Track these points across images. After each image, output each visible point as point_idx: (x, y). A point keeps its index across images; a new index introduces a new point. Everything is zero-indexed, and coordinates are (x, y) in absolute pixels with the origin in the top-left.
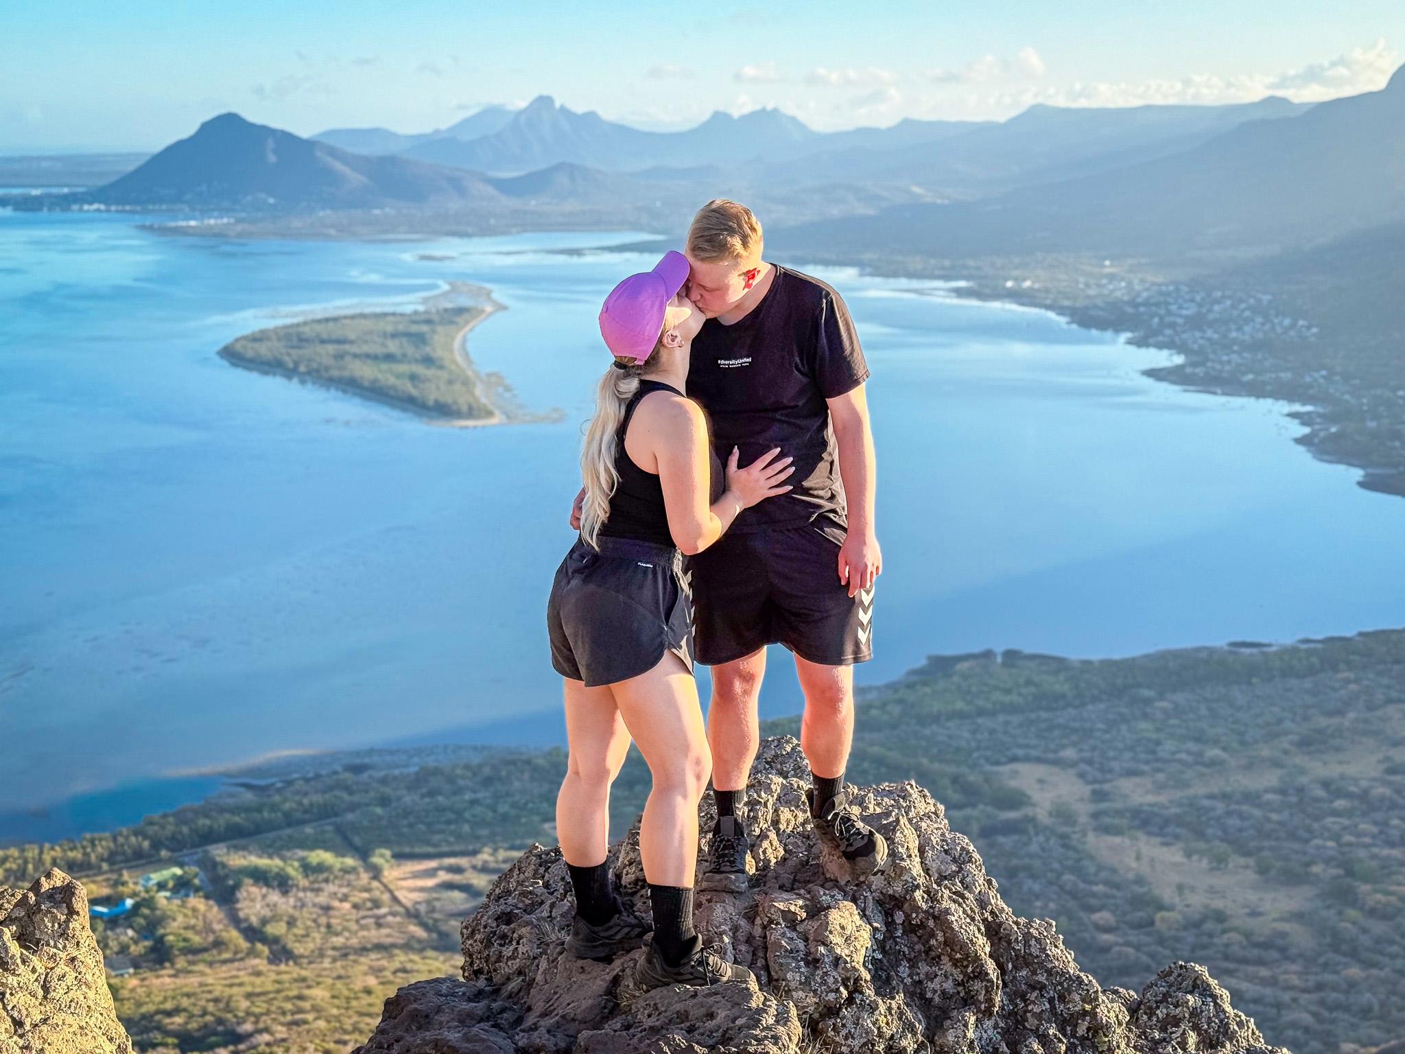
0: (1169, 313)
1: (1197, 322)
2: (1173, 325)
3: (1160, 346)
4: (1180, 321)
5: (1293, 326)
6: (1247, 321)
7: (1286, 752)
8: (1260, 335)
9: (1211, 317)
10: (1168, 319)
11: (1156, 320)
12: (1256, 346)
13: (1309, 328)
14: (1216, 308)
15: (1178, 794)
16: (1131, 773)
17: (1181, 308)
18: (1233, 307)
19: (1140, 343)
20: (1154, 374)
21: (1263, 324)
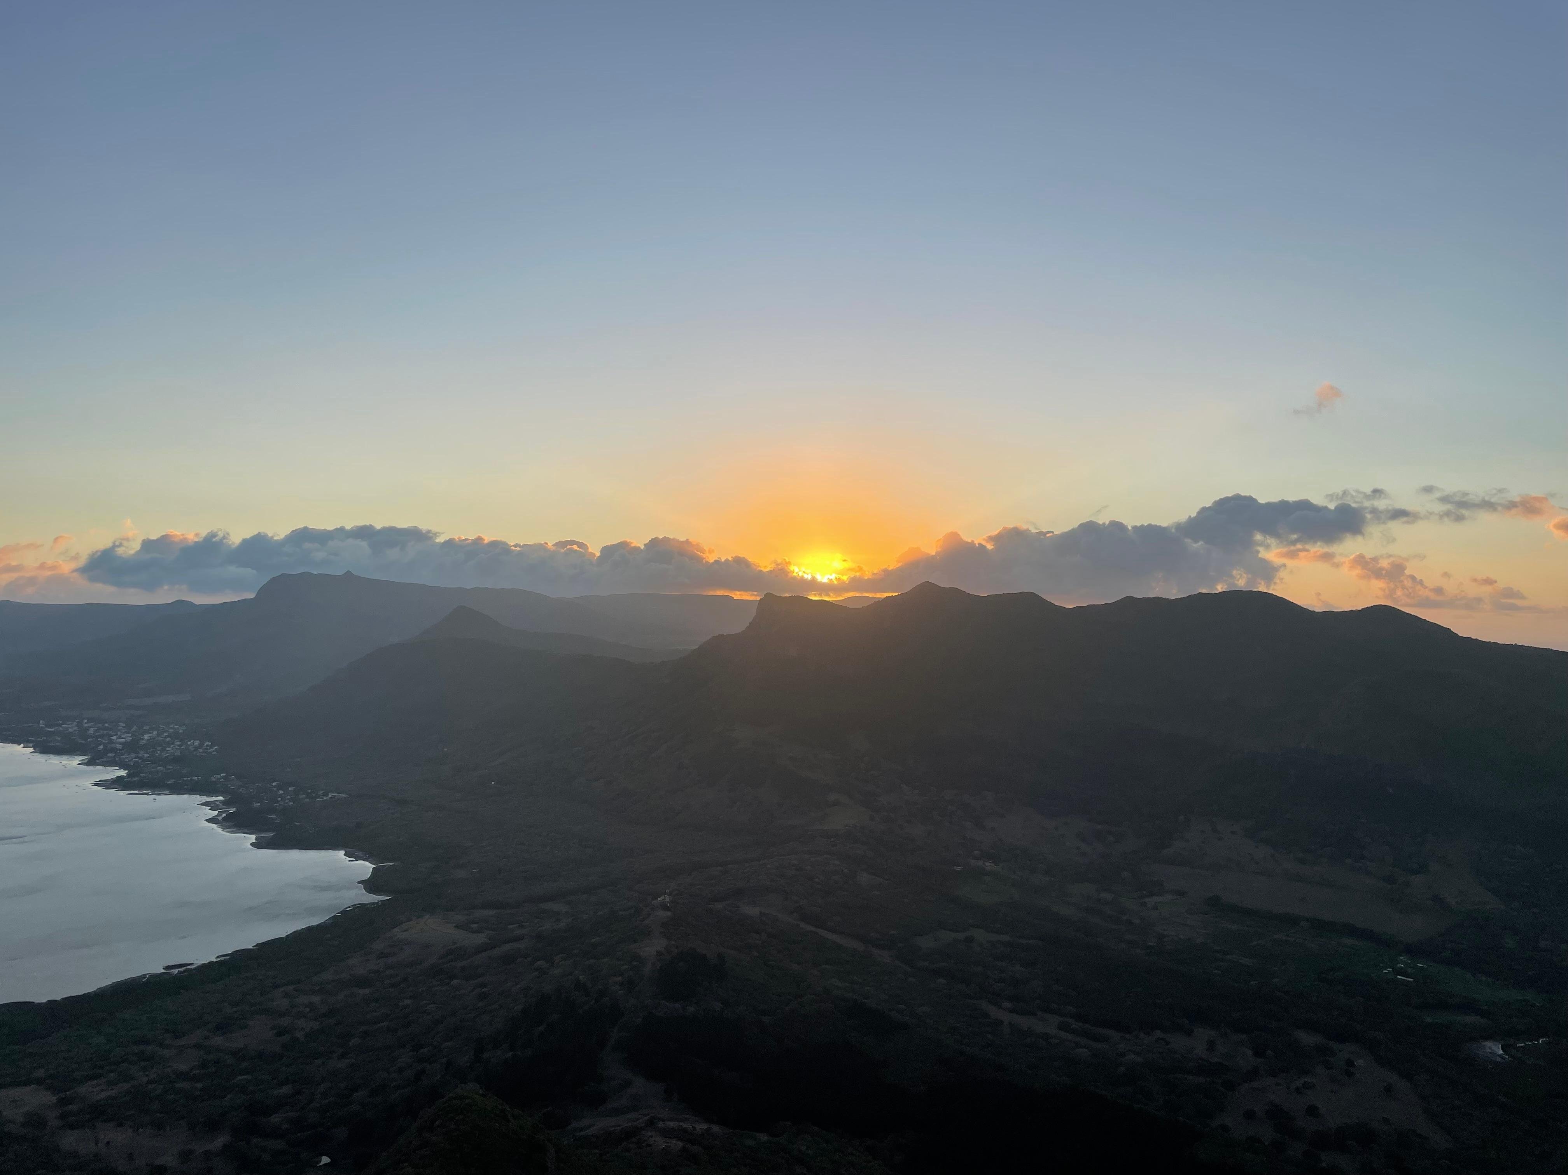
0: (111, 742)
1: (132, 746)
2: (113, 750)
3: (106, 764)
4: (119, 746)
5: (201, 745)
6: (169, 744)
7: (206, 1038)
8: (178, 753)
9: (142, 742)
10: (109, 746)
11: (101, 747)
12: (176, 760)
13: (212, 746)
14: (146, 737)
15: (126, 1086)
16: (88, 1078)
17: (119, 738)
18: (158, 735)
19: (89, 763)
20: (100, 784)
21: (180, 746)
